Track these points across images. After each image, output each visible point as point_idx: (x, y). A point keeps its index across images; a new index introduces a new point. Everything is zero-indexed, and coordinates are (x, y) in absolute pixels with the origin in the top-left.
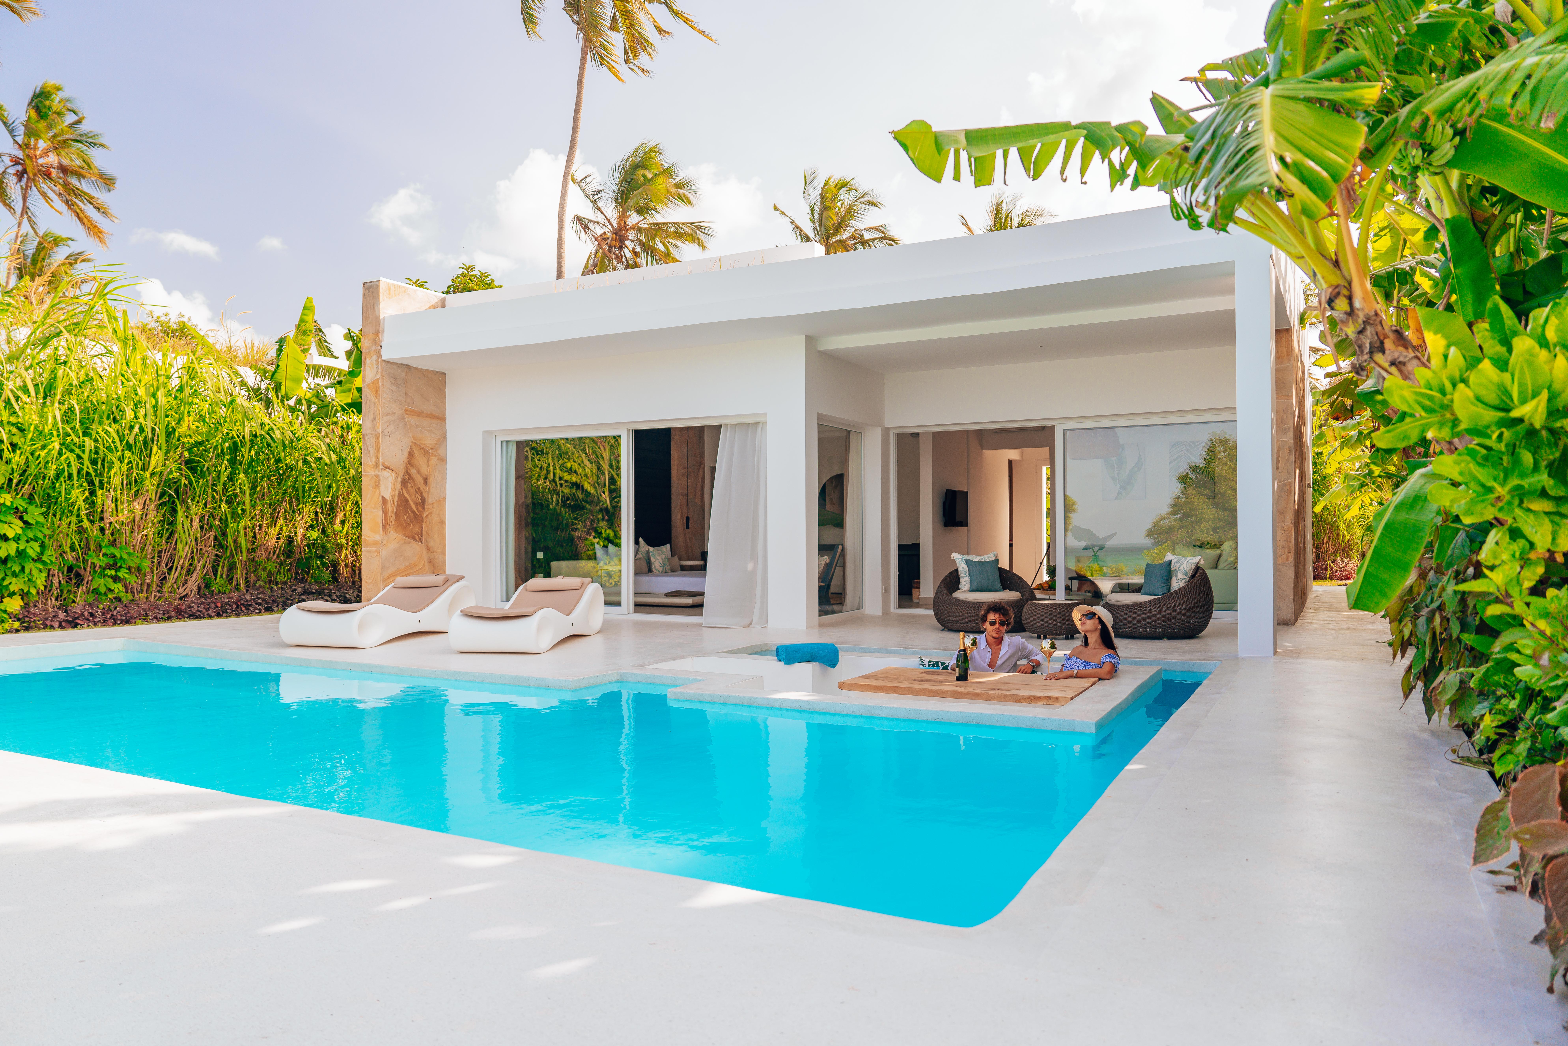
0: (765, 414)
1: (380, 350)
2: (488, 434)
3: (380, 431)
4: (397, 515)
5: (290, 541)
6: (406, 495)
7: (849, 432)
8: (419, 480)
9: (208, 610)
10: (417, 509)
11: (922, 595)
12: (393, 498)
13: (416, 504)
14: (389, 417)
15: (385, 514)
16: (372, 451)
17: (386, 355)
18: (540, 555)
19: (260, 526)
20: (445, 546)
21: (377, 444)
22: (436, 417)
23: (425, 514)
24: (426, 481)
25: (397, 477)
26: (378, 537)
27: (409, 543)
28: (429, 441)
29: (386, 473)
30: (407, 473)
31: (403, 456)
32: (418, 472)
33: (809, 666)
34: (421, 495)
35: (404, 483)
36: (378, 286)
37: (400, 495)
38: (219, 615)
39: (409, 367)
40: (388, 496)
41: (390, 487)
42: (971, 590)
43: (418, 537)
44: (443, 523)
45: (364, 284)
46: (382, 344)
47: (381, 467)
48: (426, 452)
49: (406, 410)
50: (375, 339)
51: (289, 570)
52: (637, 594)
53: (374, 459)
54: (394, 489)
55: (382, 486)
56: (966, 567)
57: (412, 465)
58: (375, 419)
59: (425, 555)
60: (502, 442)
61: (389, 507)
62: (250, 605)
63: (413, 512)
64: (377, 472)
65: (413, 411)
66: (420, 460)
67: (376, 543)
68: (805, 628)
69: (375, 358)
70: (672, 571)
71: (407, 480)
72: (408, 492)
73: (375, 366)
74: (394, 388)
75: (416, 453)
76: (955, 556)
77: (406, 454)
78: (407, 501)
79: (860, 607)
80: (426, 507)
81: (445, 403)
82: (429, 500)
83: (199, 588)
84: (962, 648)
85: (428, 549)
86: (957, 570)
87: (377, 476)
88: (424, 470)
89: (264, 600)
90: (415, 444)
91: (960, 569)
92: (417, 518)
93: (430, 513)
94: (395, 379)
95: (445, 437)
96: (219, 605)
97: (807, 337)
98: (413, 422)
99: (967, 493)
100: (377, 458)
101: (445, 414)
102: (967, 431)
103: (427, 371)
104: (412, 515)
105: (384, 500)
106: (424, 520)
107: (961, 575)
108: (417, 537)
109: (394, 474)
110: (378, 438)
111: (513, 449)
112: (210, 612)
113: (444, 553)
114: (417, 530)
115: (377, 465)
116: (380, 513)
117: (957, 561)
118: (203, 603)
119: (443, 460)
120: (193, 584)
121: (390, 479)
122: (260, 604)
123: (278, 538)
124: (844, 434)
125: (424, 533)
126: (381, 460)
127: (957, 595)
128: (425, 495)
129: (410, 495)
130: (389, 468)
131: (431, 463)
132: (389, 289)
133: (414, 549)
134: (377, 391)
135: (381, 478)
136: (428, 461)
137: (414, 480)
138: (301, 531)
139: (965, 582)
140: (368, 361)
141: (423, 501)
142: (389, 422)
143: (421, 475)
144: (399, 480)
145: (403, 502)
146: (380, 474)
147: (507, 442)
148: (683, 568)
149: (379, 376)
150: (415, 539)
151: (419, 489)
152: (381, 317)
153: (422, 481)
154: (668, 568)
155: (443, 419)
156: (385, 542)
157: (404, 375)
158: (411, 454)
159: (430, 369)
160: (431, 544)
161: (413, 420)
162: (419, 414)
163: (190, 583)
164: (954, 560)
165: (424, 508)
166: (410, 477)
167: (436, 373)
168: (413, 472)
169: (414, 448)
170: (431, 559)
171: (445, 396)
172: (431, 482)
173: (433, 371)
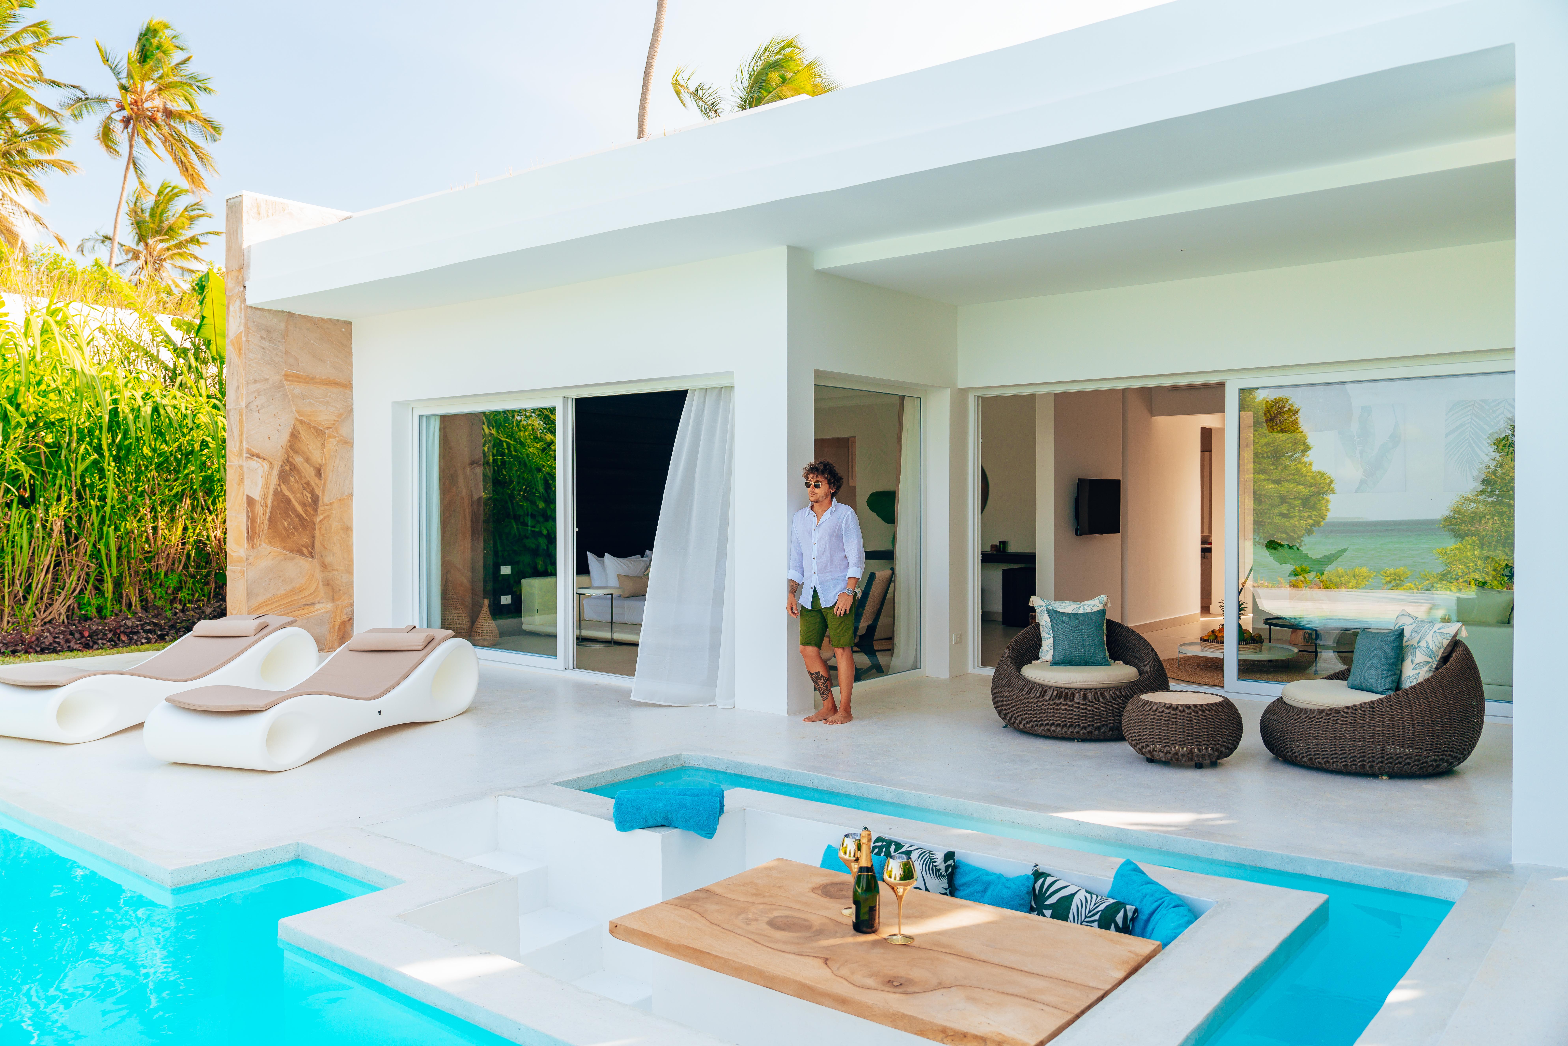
0: (732, 373)
1: (243, 292)
2: (400, 406)
3: (244, 404)
4: (271, 520)
6: (287, 493)
7: (902, 398)
8: (309, 472)
10: (306, 511)
12: (265, 497)
13: (304, 505)
17: (253, 298)
20: (351, 561)
22: (332, 383)
23: (318, 519)
24: (319, 473)
25: (272, 468)
26: (242, 552)
27: (293, 559)
28: (324, 416)
29: (255, 463)
30: (288, 461)
31: (283, 440)
32: (307, 460)
34: (312, 492)
35: (283, 477)
36: (241, 203)
39: (291, 315)
40: (256, 495)
41: (260, 482)
42: (1056, 665)
43: (309, 550)
44: (347, 529)
45: (227, 201)
46: (246, 284)
47: (245, 455)
48: (319, 433)
49: (286, 375)
50: (238, 277)
53: (238, 444)
54: (266, 486)
55: (246, 481)
56: (1049, 622)
57: (296, 452)
58: (238, 388)
59: (319, 575)
60: (421, 417)
61: (259, 509)
63: (299, 516)
64: (240, 462)
65: (297, 376)
66: (310, 443)
67: (240, 560)
69: (238, 303)
71: (288, 472)
72: (290, 489)
74: (266, 344)
75: (303, 434)
76: (1036, 602)
77: (286, 436)
78: (288, 501)
79: (916, 666)
80: (321, 508)
81: (351, 364)
82: (325, 499)
85: (324, 566)
87: (241, 467)
88: (317, 457)
90: (301, 421)
91: (1042, 625)
92: (306, 524)
93: (328, 517)
94: (267, 331)
95: (351, 411)
97: (789, 248)
98: (297, 391)
99: (1119, 482)
100: (241, 442)
101: (350, 379)
102: (1124, 391)
103: (319, 319)
104: (296, 520)
105: (250, 501)
106: (317, 526)
107: (1043, 634)
108: (305, 551)
109: (266, 465)
111: (435, 425)
114: (305, 540)
115: (248, 455)
116: (244, 519)
119: (347, 443)
121: (260, 472)
124: (897, 400)
125: (318, 545)
126: (245, 446)
128: (318, 492)
129: (293, 493)
130: (258, 456)
131: (327, 447)
132: (258, 206)
133: (301, 567)
134: (240, 349)
135: (245, 469)
136: (323, 445)
137: (299, 472)
139: (1047, 646)
140: (231, 308)
141: (315, 500)
142: (258, 392)
143: (310, 464)
144: (275, 472)
145: (282, 504)
146: (244, 464)
147: (428, 417)
149: (242, 328)
150: (302, 554)
151: (308, 483)
152: (245, 246)
153: (313, 472)
155: (349, 386)
156: (251, 559)
157: (282, 326)
158: (294, 436)
159: (326, 317)
160: (329, 559)
161: (298, 389)
162: (309, 380)
165: (316, 510)
166: (293, 467)
167: (335, 322)
168: (298, 460)
169: (299, 427)
170: (327, 583)
171: (351, 354)
172: (328, 473)
173: (330, 320)
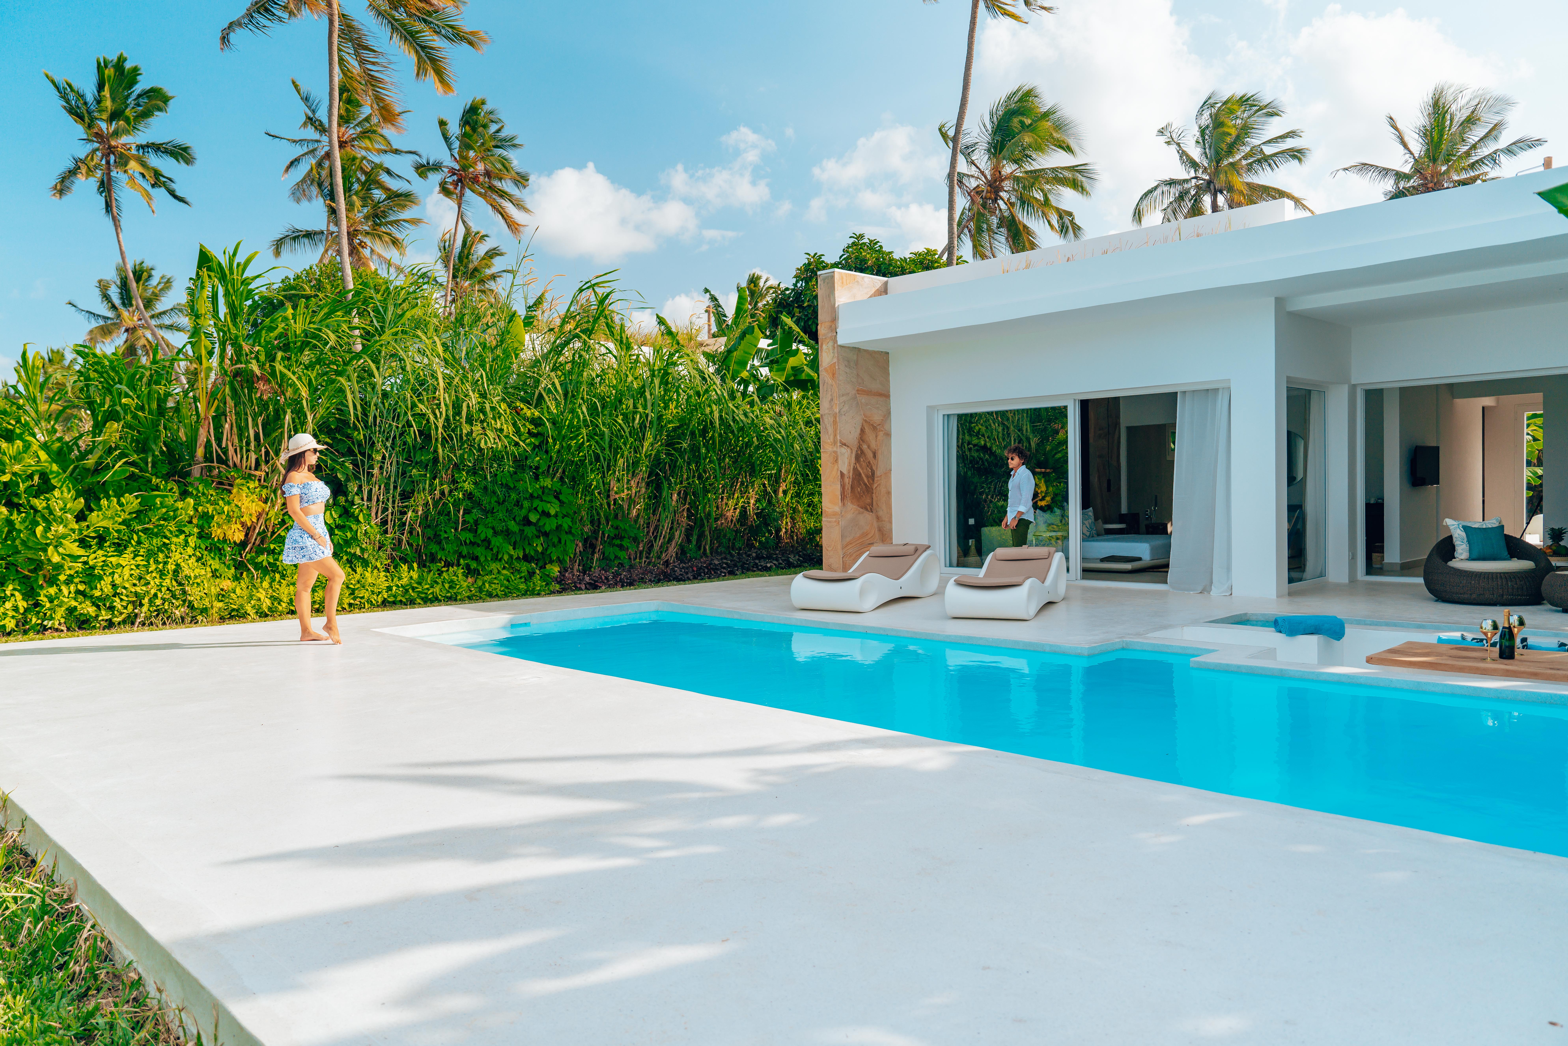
0: (1230, 379)
1: (836, 336)
2: (931, 409)
3: (837, 410)
4: (852, 487)
5: (744, 511)
6: (859, 469)
8: (870, 455)
9: (687, 573)
10: (869, 481)
11: (1386, 560)
12: (849, 473)
13: (867, 477)
14: (844, 398)
15: (843, 486)
16: (830, 430)
17: (841, 340)
18: (971, 521)
19: (722, 498)
20: (891, 515)
21: (835, 423)
22: (880, 395)
23: (875, 485)
24: (875, 456)
25: (852, 453)
26: (837, 509)
27: (863, 513)
28: (877, 418)
29: (844, 450)
30: (860, 448)
31: (856, 433)
32: (869, 447)
33: (1314, 639)
34: (872, 469)
35: (857, 459)
36: (833, 277)
37: (855, 469)
38: (695, 578)
39: (859, 349)
40: (845, 471)
41: (846, 462)
42: (1471, 559)
43: (869, 507)
44: (889, 493)
46: (837, 331)
47: (839, 444)
48: (874, 428)
49: (858, 390)
50: (834, 327)
51: (742, 537)
52: (1084, 559)
53: (832, 437)
54: (849, 464)
55: (840, 461)
56: (1464, 534)
57: (863, 441)
58: (832, 400)
59: (875, 524)
60: (944, 415)
61: (847, 480)
62: (718, 569)
63: (865, 484)
64: (835, 449)
65: (864, 391)
66: (870, 436)
67: (835, 514)
68: (1275, 597)
69: (832, 344)
70: (1098, 535)
71: (859, 455)
72: (861, 466)
73: (831, 351)
74: (848, 370)
75: (867, 430)
76: (1449, 522)
77: (859, 431)
78: (860, 474)
79: (1322, 574)
80: (876, 479)
81: (889, 381)
82: (878, 473)
83: (677, 554)
84: (1507, 625)
85: (878, 518)
86: (1451, 537)
87: (835, 452)
88: (873, 445)
89: (726, 564)
90: (866, 421)
91: (1455, 536)
92: (869, 490)
93: (879, 485)
94: (848, 361)
95: (890, 413)
96: (695, 569)
97: (1276, 299)
98: (863, 401)
99: (1438, 448)
100: (835, 436)
101: (889, 391)
103: (874, 352)
104: (864, 487)
105: (842, 474)
106: (874, 491)
107: (1457, 542)
109: (849, 450)
110: (835, 418)
111: (954, 422)
112: (689, 575)
113: (891, 522)
114: (869, 501)
115: (835, 443)
116: (838, 487)
117: (1451, 528)
118: (683, 568)
119: (888, 435)
120: (673, 550)
121: (846, 455)
122: (724, 568)
123: (735, 509)
125: (874, 503)
126: (838, 438)
127: (1453, 564)
128: (874, 468)
129: (862, 469)
130: (845, 445)
131: (879, 438)
132: (841, 278)
133: (867, 518)
134: (833, 374)
135: (839, 454)
136: (876, 437)
137: (865, 455)
138: (752, 501)
139: (1462, 549)
140: (824, 347)
141: (873, 474)
142: (845, 402)
143: (871, 450)
144: (854, 455)
145: (857, 476)
146: (839, 450)
147: (948, 416)
148: (1109, 532)
149: (835, 360)
150: (867, 510)
151: (869, 462)
152: (835, 305)
153: (871, 455)
154: (1094, 532)
155: (887, 396)
156: (843, 513)
157: (856, 358)
158: (862, 431)
159: (876, 350)
160: (880, 513)
161: (863, 399)
162: (869, 393)
163: (670, 549)
164: (1447, 527)
165: (873, 480)
166: (862, 452)
167: (881, 353)
168: (865, 447)
169: (865, 424)
170: (880, 530)
171: (889, 374)
172: (880, 456)
173: (878, 352)
